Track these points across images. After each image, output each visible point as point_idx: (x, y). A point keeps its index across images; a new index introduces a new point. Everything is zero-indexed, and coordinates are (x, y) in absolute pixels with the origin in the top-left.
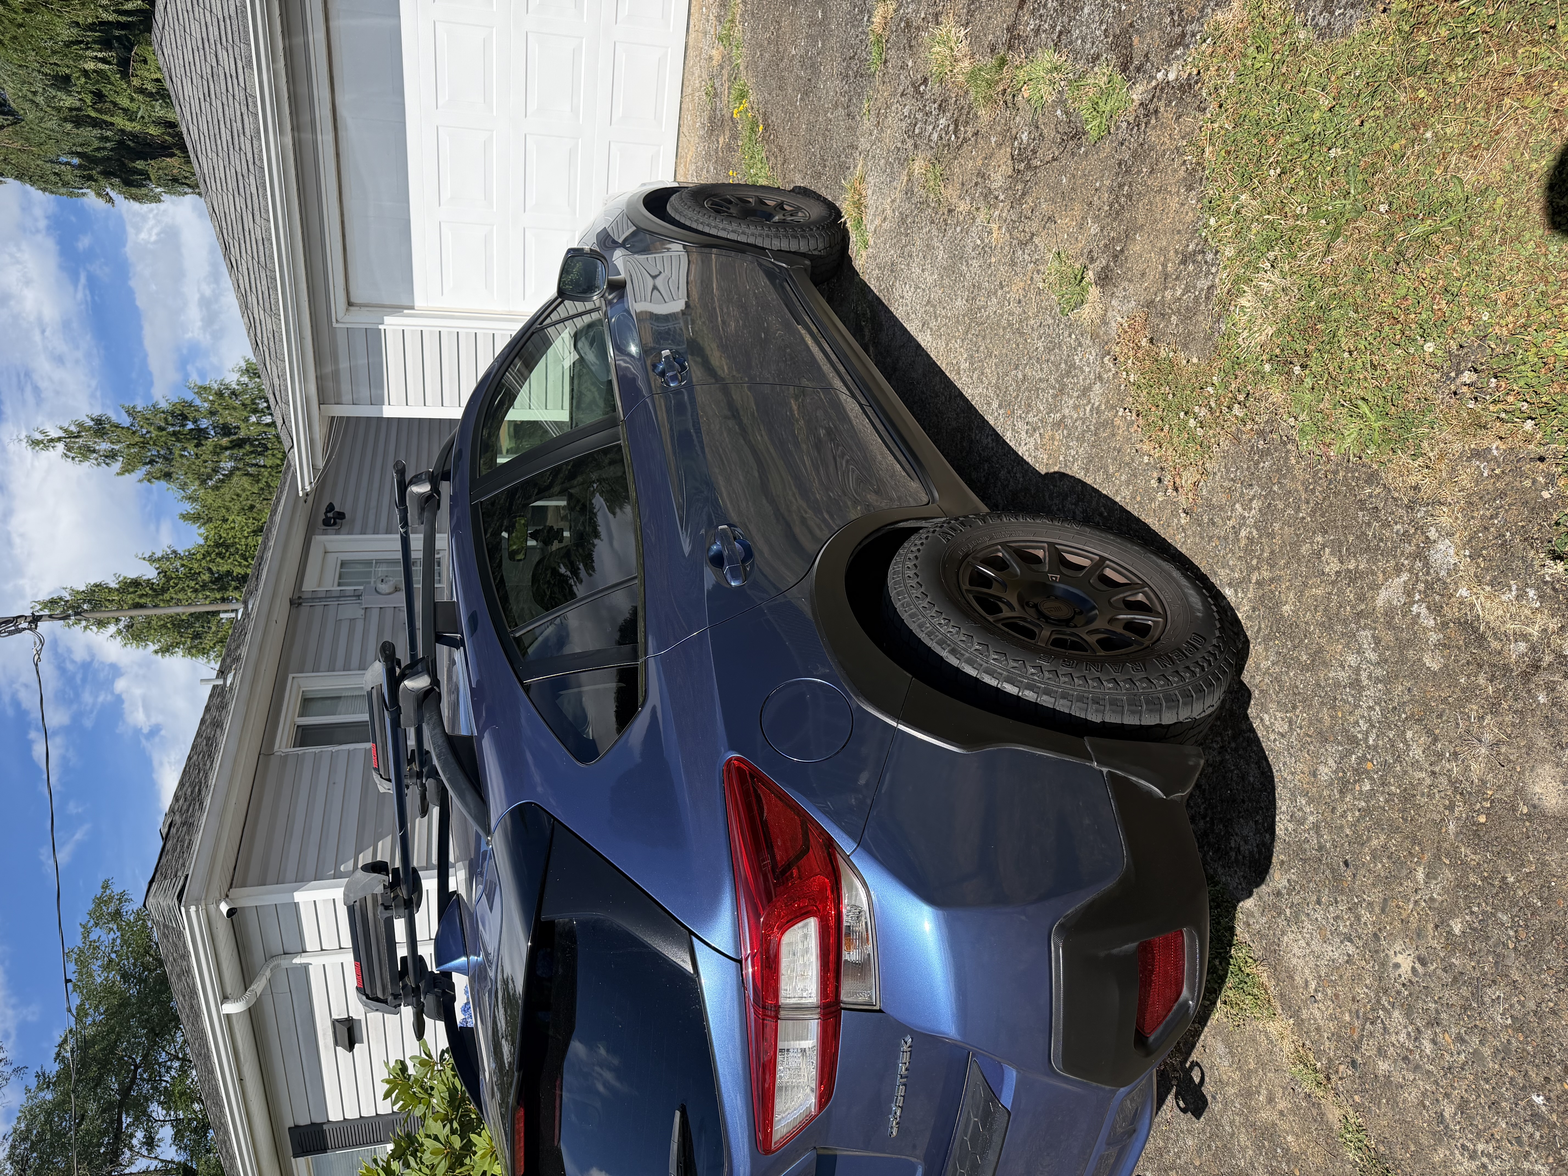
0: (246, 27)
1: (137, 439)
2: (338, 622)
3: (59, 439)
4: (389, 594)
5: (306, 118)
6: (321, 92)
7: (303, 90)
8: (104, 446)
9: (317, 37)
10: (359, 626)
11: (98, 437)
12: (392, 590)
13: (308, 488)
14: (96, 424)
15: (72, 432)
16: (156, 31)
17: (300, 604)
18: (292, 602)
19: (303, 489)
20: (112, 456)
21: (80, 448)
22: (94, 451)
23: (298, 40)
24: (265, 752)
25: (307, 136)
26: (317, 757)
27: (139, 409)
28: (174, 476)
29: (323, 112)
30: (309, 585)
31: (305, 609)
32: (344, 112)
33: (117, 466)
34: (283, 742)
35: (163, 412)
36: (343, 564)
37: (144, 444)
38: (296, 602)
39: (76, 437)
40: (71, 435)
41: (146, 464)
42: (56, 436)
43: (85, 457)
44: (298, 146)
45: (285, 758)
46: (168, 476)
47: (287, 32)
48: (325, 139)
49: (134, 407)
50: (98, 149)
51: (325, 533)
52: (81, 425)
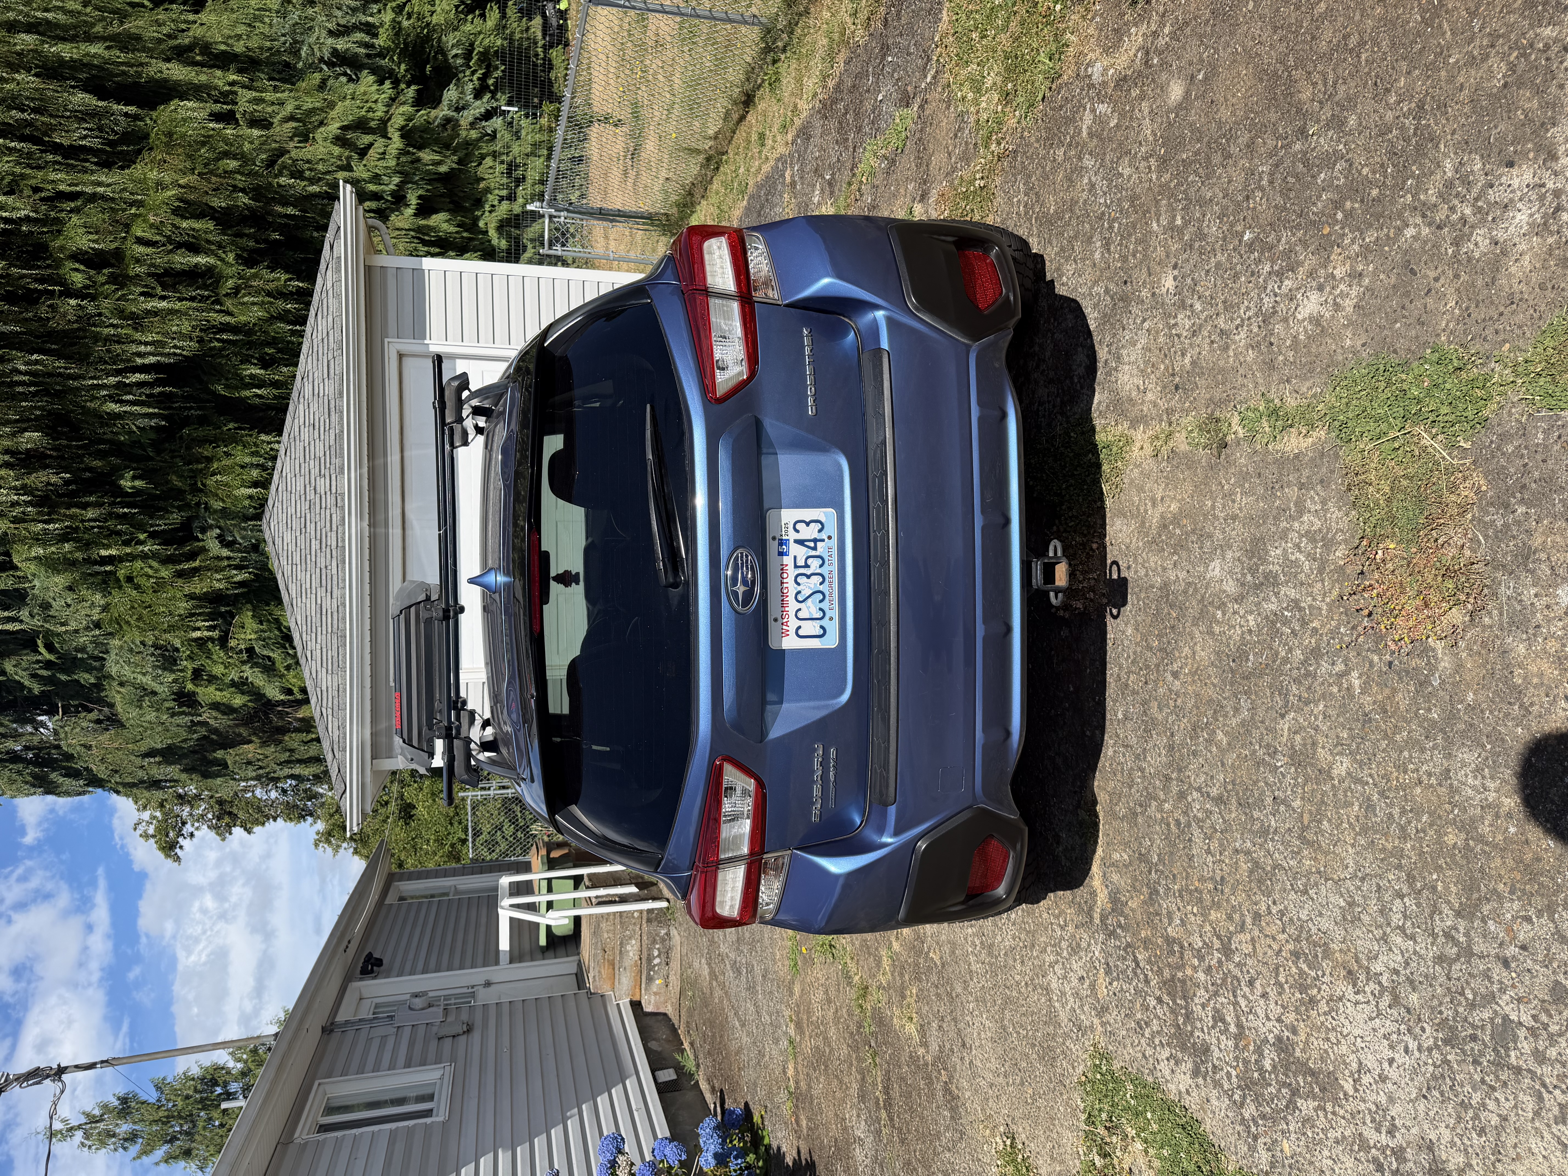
0: (342, 449)
1: (161, 1114)
2: (369, 1040)
3: (79, 1127)
4: (423, 1009)
5: (381, 517)
6: (394, 497)
7: (380, 496)
8: (124, 1128)
9: (394, 459)
10: (391, 1041)
11: (120, 1118)
12: (425, 1005)
13: (355, 829)
14: (122, 1104)
15: (94, 1116)
16: (267, 515)
17: (332, 1031)
18: (324, 1029)
19: (351, 830)
20: (132, 1138)
21: (99, 1134)
22: (114, 1136)
23: (379, 461)
24: (285, 1140)
25: (381, 530)
26: (338, 1142)
27: (168, 1081)
28: (194, 1152)
29: (394, 513)
30: (340, 1018)
31: (336, 1036)
32: (410, 515)
33: (134, 1149)
34: (303, 1133)
35: (193, 1079)
36: (377, 1006)
37: (166, 1121)
38: (328, 1030)
39: (97, 1122)
40: (94, 1120)
41: (166, 1142)
42: (77, 1124)
43: (103, 1144)
44: (373, 538)
45: (304, 1146)
46: (187, 1154)
47: (371, 456)
48: (395, 532)
49: (164, 1079)
50: (185, 741)
51: (361, 979)
52: (105, 1107)
